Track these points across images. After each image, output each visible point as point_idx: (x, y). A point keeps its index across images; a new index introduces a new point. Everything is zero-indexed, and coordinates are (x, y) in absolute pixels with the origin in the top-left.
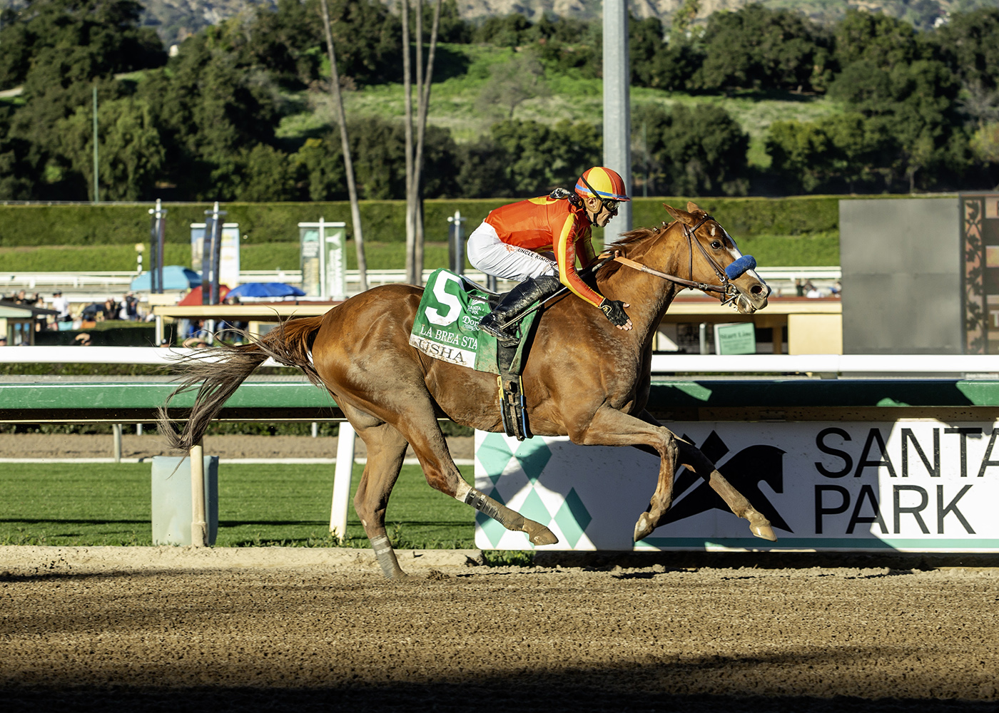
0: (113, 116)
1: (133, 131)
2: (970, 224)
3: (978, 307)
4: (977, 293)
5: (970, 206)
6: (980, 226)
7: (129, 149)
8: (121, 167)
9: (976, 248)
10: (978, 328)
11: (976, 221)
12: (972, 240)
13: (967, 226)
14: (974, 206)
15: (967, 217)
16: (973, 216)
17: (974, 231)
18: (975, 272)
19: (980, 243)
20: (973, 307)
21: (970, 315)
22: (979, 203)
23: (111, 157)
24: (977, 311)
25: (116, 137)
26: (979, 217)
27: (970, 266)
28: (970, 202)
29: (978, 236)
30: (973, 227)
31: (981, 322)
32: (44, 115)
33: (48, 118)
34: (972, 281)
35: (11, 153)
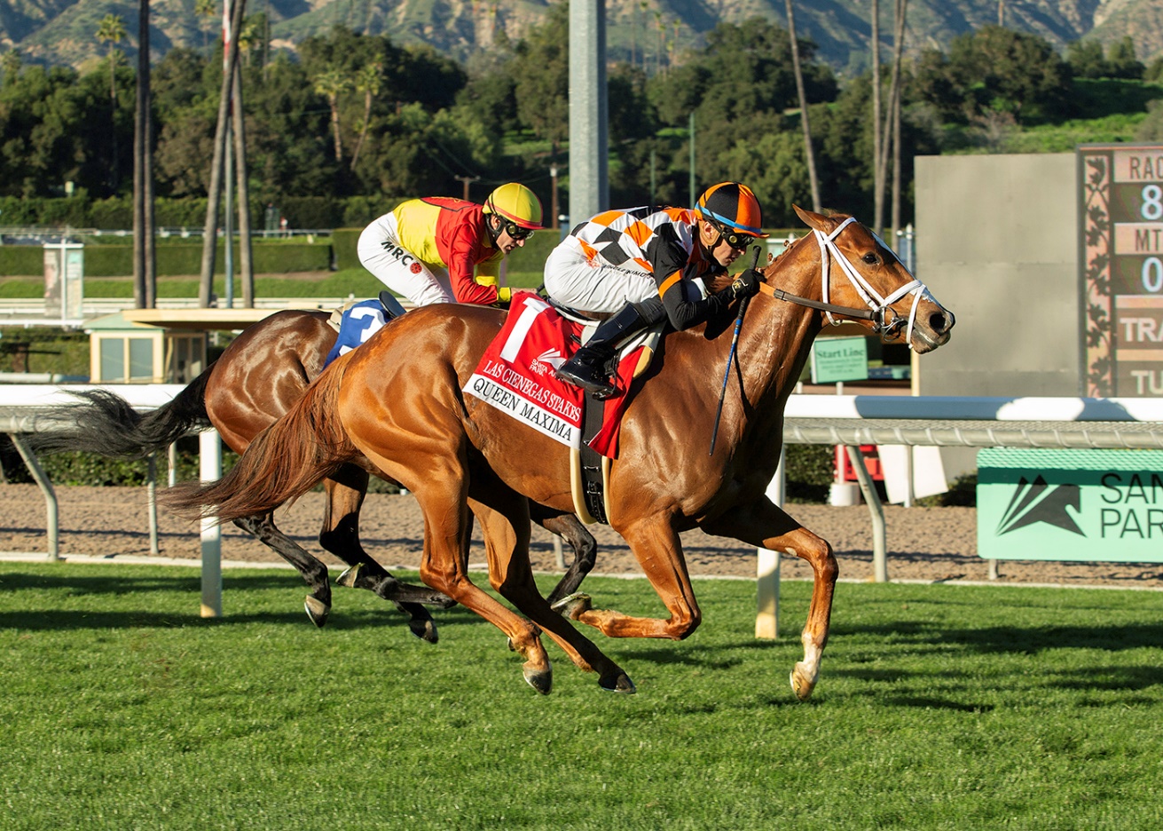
0: (772, 149)
1: (789, 164)
2: (1093, 191)
3: (1103, 313)
4: (1101, 291)
5: (1091, 164)
6: (1106, 194)
7: (787, 181)
8: (779, 198)
9: (1101, 225)
10: (1102, 343)
11: (1100, 187)
12: (1096, 213)
13: (1088, 193)
14: (1097, 165)
15: (1088, 180)
16: (1096, 179)
17: (1097, 201)
18: (1099, 262)
19: (1106, 219)
20: (1096, 312)
21: (1091, 325)
22: (1105, 159)
23: (769, 189)
24: (1101, 318)
25: (775, 169)
26: (1105, 181)
27: (1092, 253)
28: (1092, 158)
29: (1103, 209)
30: (1097, 194)
31: (1107, 334)
32: (708, 148)
33: (711, 151)
34: (1094, 274)
35: (672, 185)
